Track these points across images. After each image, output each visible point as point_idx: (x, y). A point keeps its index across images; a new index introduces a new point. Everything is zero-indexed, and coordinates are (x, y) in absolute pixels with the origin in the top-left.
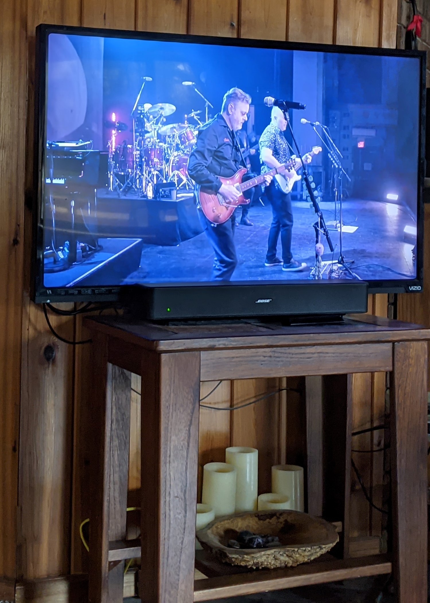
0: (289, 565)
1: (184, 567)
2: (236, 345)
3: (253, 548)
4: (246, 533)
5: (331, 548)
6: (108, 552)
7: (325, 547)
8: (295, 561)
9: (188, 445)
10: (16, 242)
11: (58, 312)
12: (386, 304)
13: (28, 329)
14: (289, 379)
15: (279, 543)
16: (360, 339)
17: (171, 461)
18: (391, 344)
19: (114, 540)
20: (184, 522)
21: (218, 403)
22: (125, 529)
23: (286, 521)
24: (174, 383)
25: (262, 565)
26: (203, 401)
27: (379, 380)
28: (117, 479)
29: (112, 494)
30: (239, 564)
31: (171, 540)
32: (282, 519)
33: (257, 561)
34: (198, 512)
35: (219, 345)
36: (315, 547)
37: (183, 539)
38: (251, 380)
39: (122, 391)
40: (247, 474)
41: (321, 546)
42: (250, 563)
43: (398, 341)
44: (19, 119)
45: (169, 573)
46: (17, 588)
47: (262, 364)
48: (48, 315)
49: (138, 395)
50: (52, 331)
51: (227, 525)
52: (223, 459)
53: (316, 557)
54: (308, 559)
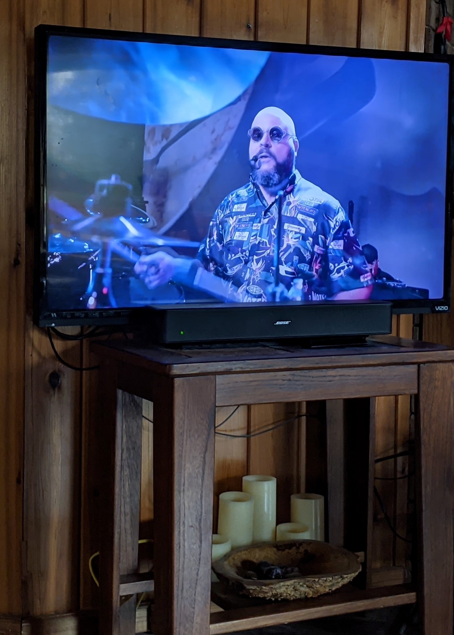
0: (310, 596)
1: (200, 599)
2: (254, 368)
3: (271, 579)
4: (264, 564)
5: (353, 578)
6: (119, 586)
7: (347, 577)
8: (316, 592)
9: (204, 473)
10: (17, 262)
11: (64, 337)
12: (411, 325)
13: (31, 355)
14: (309, 403)
15: (299, 574)
16: (384, 361)
17: (186, 489)
18: (416, 366)
19: (126, 573)
20: (199, 553)
21: (234, 430)
22: (137, 562)
23: (306, 551)
24: (188, 408)
25: (281, 596)
26: (219, 428)
27: (404, 404)
28: (128, 510)
29: (123, 526)
30: (257, 596)
31: (186, 572)
32: (302, 549)
33: (276, 593)
34: (213, 543)
35: (236, 368)
36: (336, 577)
37: (199, 570)
38: (269, 405)
39: (133, 418)
40: (264, 504)
41: (343, 575)
42: (268, 594)
43: (424, 363)
44: (18, 130)
45: (184, 605)
46: (23, 625)
47: (281, 388)
48: (53, 340)
49: (150, 422)
50: (57, 357)
51: (244, 555)
52: (239, 488)
53: (337, 587)
54: (330, 590)
